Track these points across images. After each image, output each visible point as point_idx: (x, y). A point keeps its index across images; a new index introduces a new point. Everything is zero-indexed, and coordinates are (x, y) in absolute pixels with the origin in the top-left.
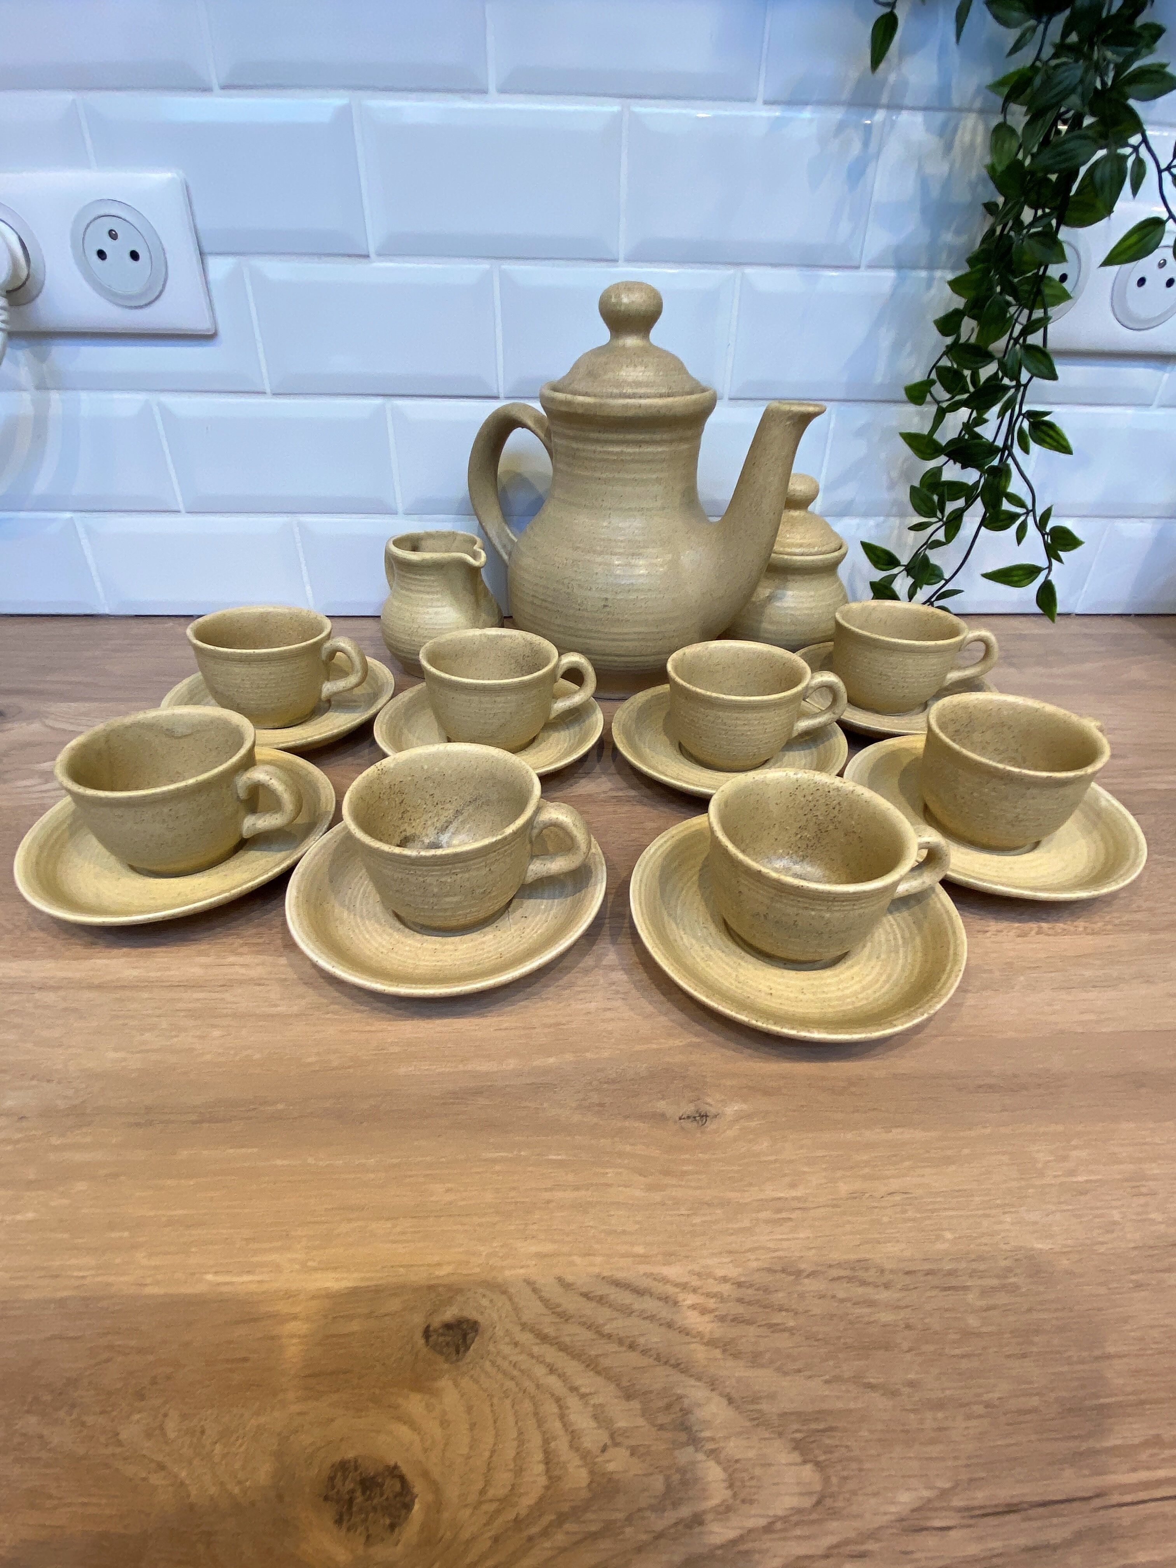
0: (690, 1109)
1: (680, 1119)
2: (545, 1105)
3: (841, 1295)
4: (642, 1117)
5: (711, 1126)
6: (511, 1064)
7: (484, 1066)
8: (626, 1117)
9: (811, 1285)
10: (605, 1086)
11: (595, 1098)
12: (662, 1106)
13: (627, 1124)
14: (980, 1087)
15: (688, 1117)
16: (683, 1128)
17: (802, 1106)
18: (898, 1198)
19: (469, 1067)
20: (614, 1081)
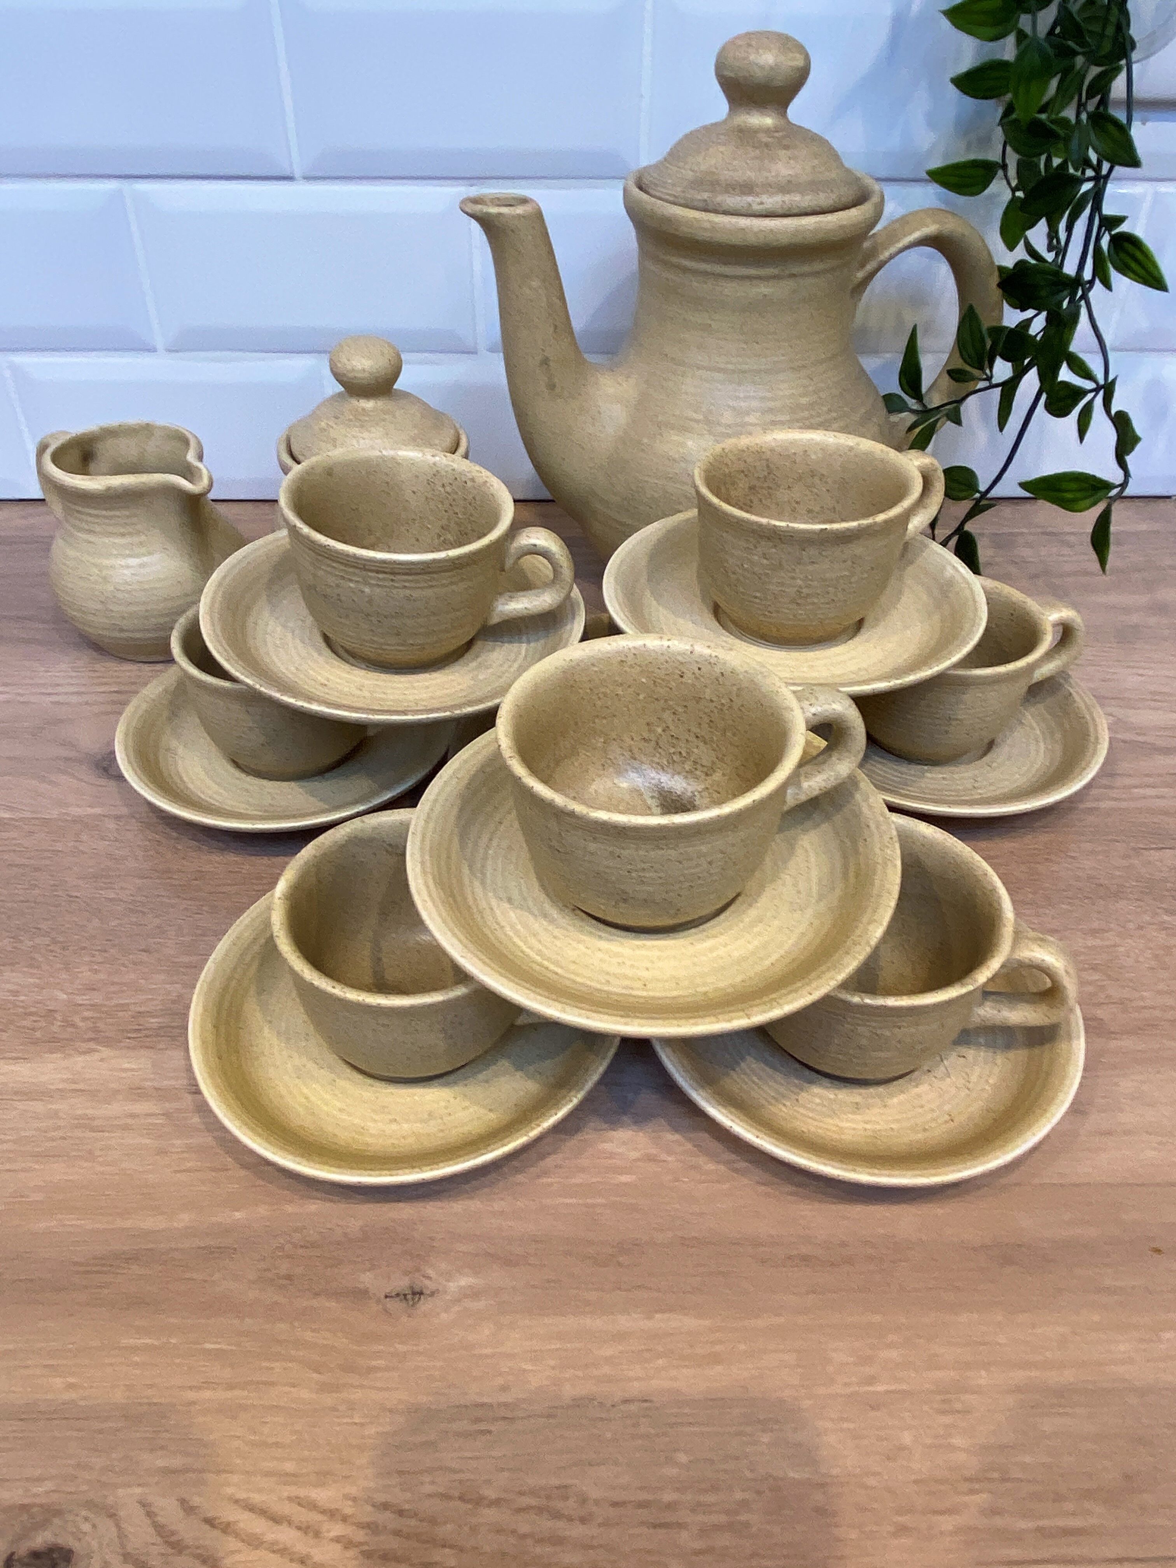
0: (401, 1283)
1: (386, 1297)
2: (217, 1276)
3: (524, 1529)
4: (337, 1295)
5: (425, 1305)
6: (185, 1219)
7: (150, 1223)
8: (317, 1294)
9: (490, 1515)
10: (300, 1251)
11: (284, 1267)
12: (367, 1279)
13: (315, 1303)
14: (790, 1258)
15: (398, 1295)
16: (386, 1310)
17: (548, 1281)
18: (633, 1407)
19: (128, 1224)
20: (313, 1245)
